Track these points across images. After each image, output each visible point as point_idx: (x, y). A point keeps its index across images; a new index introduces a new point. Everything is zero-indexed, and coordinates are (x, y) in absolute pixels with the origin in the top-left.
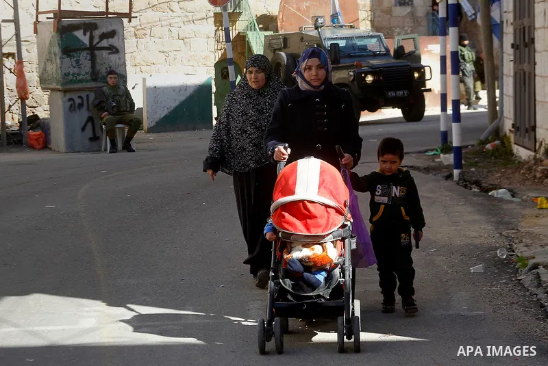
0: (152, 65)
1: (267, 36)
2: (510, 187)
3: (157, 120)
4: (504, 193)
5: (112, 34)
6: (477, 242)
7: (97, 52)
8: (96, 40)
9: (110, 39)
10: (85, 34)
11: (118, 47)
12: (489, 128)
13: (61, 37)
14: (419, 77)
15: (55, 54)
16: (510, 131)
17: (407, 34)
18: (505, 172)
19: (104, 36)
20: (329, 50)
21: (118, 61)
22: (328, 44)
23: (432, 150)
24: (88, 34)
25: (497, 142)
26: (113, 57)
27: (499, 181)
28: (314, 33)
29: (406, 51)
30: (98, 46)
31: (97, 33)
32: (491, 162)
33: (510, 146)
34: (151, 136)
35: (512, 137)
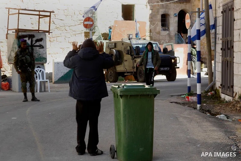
0: (57, 54)
1: (107, 42)
2: (225, 113)
3: (59, 78)
4: (223, 117)
5: (41, 40)
6: (219, 141)
7: (34, 48)
8: (34, 42)
9: (40, 42)
10: (29, 39)
11: (44, 46)
12: (209, 85)
13: (18, 40)
14: (174, 62)
15: (15, 48)
16: (219, 87)
17: (167, 43)
18: (221, 106)
19: (38, 41)
20: (135, 49)
21: (43, 52)
22: (134, 46)
23: (183, 95)
24: (30, 40)
25: (213, 92)
26: (41, 50)
27: (219, 110)
28: (128, 41)
29: (168, 50)
30: (35, 45)
31: (34, 39)
32: (211, 101)
33: (219, 94)
34: (56, 85)
35: (220, 90)
